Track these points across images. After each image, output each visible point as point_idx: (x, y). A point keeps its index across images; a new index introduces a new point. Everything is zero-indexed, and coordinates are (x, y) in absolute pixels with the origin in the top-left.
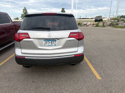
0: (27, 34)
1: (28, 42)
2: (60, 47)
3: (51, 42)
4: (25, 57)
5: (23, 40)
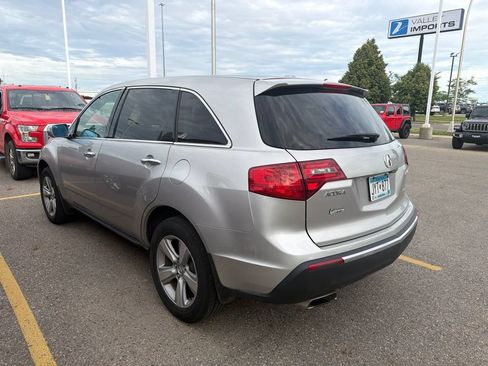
0: (332, 163)
1: (338, 193)
2: (396, 195)
3: (381, 183)
4: (344, 258)
5: (322, 188)
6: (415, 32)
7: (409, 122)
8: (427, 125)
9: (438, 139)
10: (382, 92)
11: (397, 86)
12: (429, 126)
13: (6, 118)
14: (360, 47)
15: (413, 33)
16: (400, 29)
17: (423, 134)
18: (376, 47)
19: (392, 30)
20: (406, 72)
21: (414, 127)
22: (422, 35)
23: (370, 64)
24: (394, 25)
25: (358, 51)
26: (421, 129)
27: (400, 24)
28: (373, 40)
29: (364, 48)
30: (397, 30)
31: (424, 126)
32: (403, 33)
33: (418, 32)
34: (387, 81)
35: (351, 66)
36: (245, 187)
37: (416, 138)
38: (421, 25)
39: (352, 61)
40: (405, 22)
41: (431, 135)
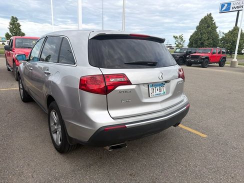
0: (123, 75)
1: (126, 92)
2: (170, 95)
3: (158, 88)
4: (126, 126)
5: (116, 89)
6: (235, 10)
7: (225, 58)
8: (235, 60)
9: (241, 67)
10: (214, 42)
11: (223, 39)
12: (236, 60)
13: (14, 52)
14: (203, 17)
15: (233, 10)
16: (226, 8)
17: (233, 65)
18: (212, 18)
19: (222, 9)
20: (228, 31)
21: (228, 60)
22: (239, 11)
23: (208, 27)
24: (223, 6)
25: (202, 20)
26: (232, 62)
27: (226, 5)
28: (210, 14)
29: (205, 18)
30: (224, 8)
31: (233, 60)
32: (228, 10)
33: (237, 9)
34: (217, 36)
35: (198, 28)
36: (78, 86)
37: (228, 67)
38: (238, 5)
39: (198, 25)
40: (229, 4)
41: (237, 66)
